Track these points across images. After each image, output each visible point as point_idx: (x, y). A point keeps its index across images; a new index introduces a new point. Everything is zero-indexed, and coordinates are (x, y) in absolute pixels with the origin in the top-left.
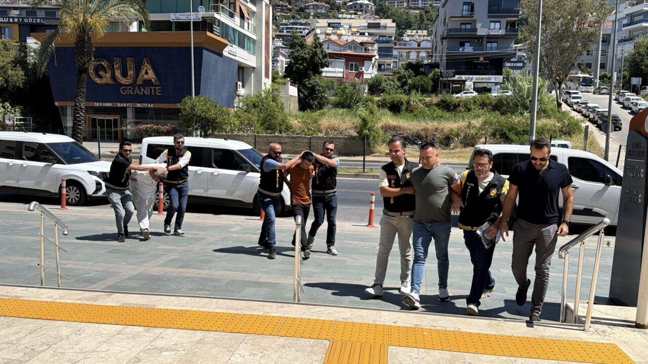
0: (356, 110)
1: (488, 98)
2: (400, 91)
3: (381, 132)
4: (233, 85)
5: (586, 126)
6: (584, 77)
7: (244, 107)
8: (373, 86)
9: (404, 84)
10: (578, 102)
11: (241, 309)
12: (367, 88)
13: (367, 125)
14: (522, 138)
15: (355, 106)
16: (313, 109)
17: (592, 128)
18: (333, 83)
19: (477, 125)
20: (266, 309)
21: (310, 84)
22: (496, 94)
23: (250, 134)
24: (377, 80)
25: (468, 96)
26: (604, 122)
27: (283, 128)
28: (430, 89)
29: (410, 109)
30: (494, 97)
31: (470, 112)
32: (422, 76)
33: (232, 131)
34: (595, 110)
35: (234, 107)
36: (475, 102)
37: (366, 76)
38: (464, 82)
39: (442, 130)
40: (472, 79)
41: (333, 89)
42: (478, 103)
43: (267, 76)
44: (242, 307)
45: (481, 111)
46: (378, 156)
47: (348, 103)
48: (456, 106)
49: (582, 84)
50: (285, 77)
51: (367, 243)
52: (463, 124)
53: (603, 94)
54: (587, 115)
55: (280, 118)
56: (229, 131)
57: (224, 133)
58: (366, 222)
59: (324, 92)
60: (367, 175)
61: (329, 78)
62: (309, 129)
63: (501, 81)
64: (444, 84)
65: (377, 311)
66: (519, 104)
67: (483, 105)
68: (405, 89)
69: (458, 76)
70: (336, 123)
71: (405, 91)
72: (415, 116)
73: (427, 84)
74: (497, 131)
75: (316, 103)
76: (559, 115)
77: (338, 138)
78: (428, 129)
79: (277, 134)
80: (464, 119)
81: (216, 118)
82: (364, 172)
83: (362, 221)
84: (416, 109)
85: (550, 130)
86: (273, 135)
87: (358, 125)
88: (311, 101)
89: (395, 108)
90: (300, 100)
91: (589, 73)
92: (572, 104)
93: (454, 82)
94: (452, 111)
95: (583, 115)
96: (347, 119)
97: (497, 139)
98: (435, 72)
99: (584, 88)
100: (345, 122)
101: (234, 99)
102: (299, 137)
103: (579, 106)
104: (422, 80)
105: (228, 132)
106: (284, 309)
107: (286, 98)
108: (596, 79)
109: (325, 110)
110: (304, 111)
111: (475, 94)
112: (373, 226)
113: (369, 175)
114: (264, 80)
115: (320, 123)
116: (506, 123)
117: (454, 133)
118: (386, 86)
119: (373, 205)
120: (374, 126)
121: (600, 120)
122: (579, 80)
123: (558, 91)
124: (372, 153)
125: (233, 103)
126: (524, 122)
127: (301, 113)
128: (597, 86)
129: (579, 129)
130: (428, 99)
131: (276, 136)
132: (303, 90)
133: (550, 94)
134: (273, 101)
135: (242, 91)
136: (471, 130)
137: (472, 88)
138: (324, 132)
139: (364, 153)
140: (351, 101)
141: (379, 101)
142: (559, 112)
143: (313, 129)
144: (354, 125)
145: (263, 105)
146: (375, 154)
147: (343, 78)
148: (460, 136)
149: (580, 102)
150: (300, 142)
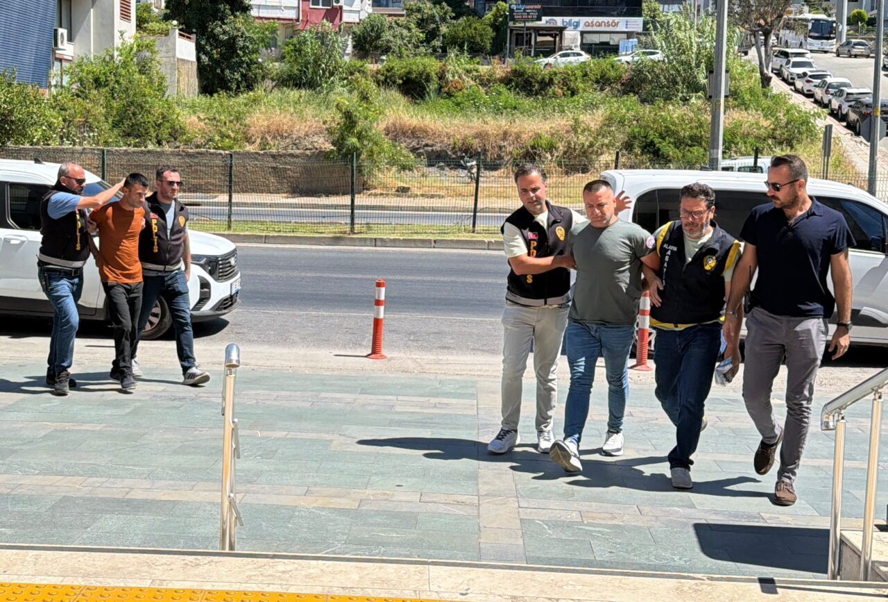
0: (328, 93)
1: (613, 67)
2: (422, 49)
3: (386, 143)
4: (49, 36)
5: (826, 127)
6: (817, 20)
7: (74, 86)
8: (365, 38)
9: (432, 35)
10: (805, 74)
11: (96, 575)
12: (350, 43)
13: (353, 127)
14: (689, 154)
15: (326, 82)
16: (230, 89)
17: (839, 129)
18: (274, 31)
19: (592, 125)
20: (158, 573)
21: (225, 33)
22: (629, 59)
23: (87, 146)
24: (373, 27)
25: (570, 63)
26: (864, 116)
27: (165, 133)
28: (488, 46)
29: (446, 89)
30: (626, 66)
31: (575, 98)
32: (471, 17)
33: (46, 139)
34: (842, 91)
35: (50, 86)
36: (585, 75)
37: (347, 18)
38: (561, 30)
39: (518, 136)
40: (577, 25)
41: (275, 46)
42: (593, 78)
43: (125, 15)
44: (99, 569)
45: (599, 96)
46: (381, 194)
47: (309, 76)
48: (546, 84)
49: (812, 34)
50: (167, 18)
51: (372, 397)
52: (563, 122)
53: (856, 56)
54: (826, 101)
55: (157, 110)
56: (38, 140)
57: (27, 146)
58: (366, 347)
59: (256, 51)
60: (360, 239)
61: (266, 22)
62: (223, 136)
63: (640, 30)
64: (517, 34)
65: (420, 567)
66: (679, 79)
67: (603, 81)
68: (434, 47)
69: (548, 18)
70: (285, 121)
71: (435, 50)
72: (458, 104)
73: (481, 35)
74: (635, 137)
75: (237, 76)
76: (765, 103)
77: (292, 155)
78: (487, 134)
79: (151, 147)
80: (564, 112)
81: (11, 112)
82: (352, 231)
83: (357, 344)
84: (460, 90)
85: (748, 134)
86: (143, 148)
87: (334, 125)
88: (227, 72)
89: (413, 88)
90: (202, 70)
91: (825, 10)
92: (793, 79)
93: (539, 31)
94: (536, 94)
95: (816, 102)
96: (309, 111)
97: (636, 155)
98: (498, 10)
99: (817, 44)
100: (302, 119)
101: (50, 67)
102: (201, 154)
103: (808, 81)
104: (470, 26)
105: (37, 143)
106: (200, 570)
107: (169, 66)
108: (842, 23)
109: (259, 91)
110: (212, 95)
111: (585, 57)
112: (383, 357)
113: (365, 239)
114: (119, 24)
115: (247, 122)
116: (654, 121)
117: (543, 142)
118: (392, 39)
119: (382, 308)
120: (370, 129)
121: (854, 112)
122: (807, 26)
123: (763, 49)
124: (368, 189)
125: (48, 76)
126: (692, 119)
127: (204, 100)
128: (844, 40)
129: (811, 132)
130: (484, 69)
131: (149, 152)
132: (208, 48)
133: (746, 57)
134: (141, 72)
135: (67, 49)
136: (580, 137)
137: (579, 43)
138: (259, 141)
139: (353, 190)
140: (315, 73)
141: (378, 72)
142: (765, 95)
143: (232, 135)
144: (324, 126)
145: (117, 82)
146: (373, 191)
147: (298, 20)
148: (557, 149)
149: (809, 74)
150: (205, 165)
